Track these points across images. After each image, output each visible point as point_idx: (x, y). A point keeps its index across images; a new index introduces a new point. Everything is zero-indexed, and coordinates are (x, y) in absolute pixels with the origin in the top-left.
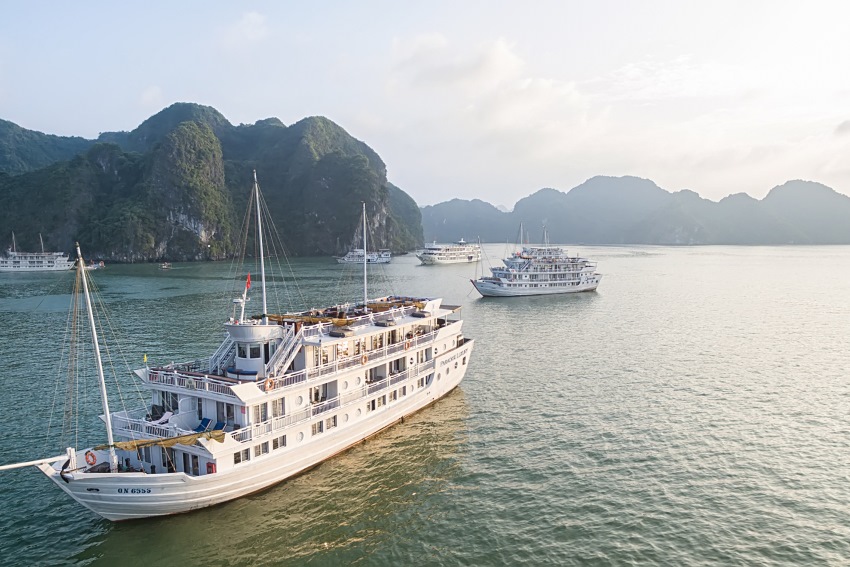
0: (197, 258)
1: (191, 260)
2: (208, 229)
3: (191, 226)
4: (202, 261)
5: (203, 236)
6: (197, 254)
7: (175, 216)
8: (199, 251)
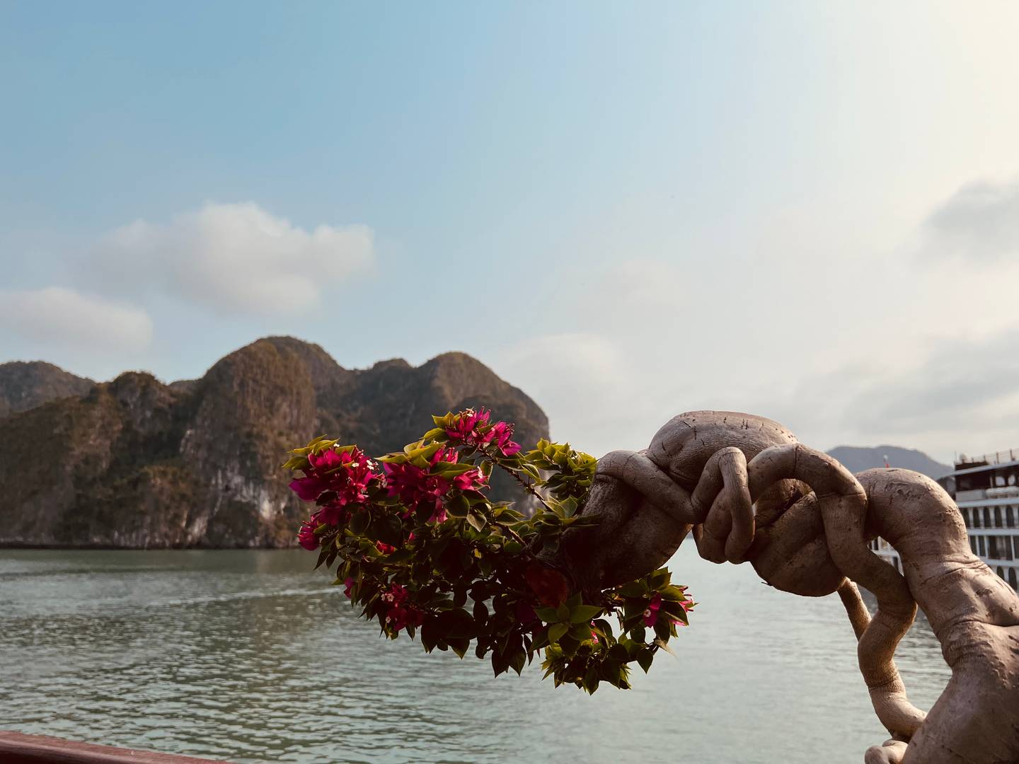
0: (252, 544)
1: (243, 547)
2: (275, 499)
3: (247, 494)
4: (259, 548)
5: (266, 510)
6: (252, 537)
7: (224, 477)
8: (255, 534)
